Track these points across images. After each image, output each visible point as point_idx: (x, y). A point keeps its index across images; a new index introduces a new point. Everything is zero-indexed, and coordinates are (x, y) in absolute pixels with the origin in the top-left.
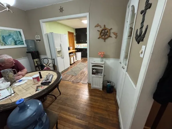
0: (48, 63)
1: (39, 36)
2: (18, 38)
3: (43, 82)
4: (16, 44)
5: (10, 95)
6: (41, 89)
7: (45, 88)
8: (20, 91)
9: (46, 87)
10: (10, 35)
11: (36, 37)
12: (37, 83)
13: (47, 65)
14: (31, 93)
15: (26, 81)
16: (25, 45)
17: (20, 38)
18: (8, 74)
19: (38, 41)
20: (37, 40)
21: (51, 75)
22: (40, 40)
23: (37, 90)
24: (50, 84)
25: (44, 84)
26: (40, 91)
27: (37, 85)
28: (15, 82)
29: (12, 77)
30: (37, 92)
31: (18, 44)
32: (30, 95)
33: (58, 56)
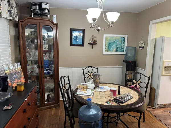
0: (139, 80)
1: (143, 42)
2: (120, 44)
3: (117, 98)
4: (116, 51)
5: (90, 95)
6: (110, 103)
7: (114, 105)
8: (97, 96)
9: (116, 104)
10: (115, 41)
11: (140, 43)
12: (111, 96)
13: (138, 83)
14: (101, 102)
15: (106, 90)
16: (124, 53)
17: (123, 44)
18: (96, 78)
19: (141, 49)
20: (140, 47)
21: (130, 96)
22: (143, 48)
23: (106, 103)
24: (121, 104)
25: (116, 100)
26: (108, 105)
27: (111, 99)
28: (98, 86)
29: (98, 82)
30: (106, 104)
31: (119, 50)
32: (99, 103)
33: (164, 74)
